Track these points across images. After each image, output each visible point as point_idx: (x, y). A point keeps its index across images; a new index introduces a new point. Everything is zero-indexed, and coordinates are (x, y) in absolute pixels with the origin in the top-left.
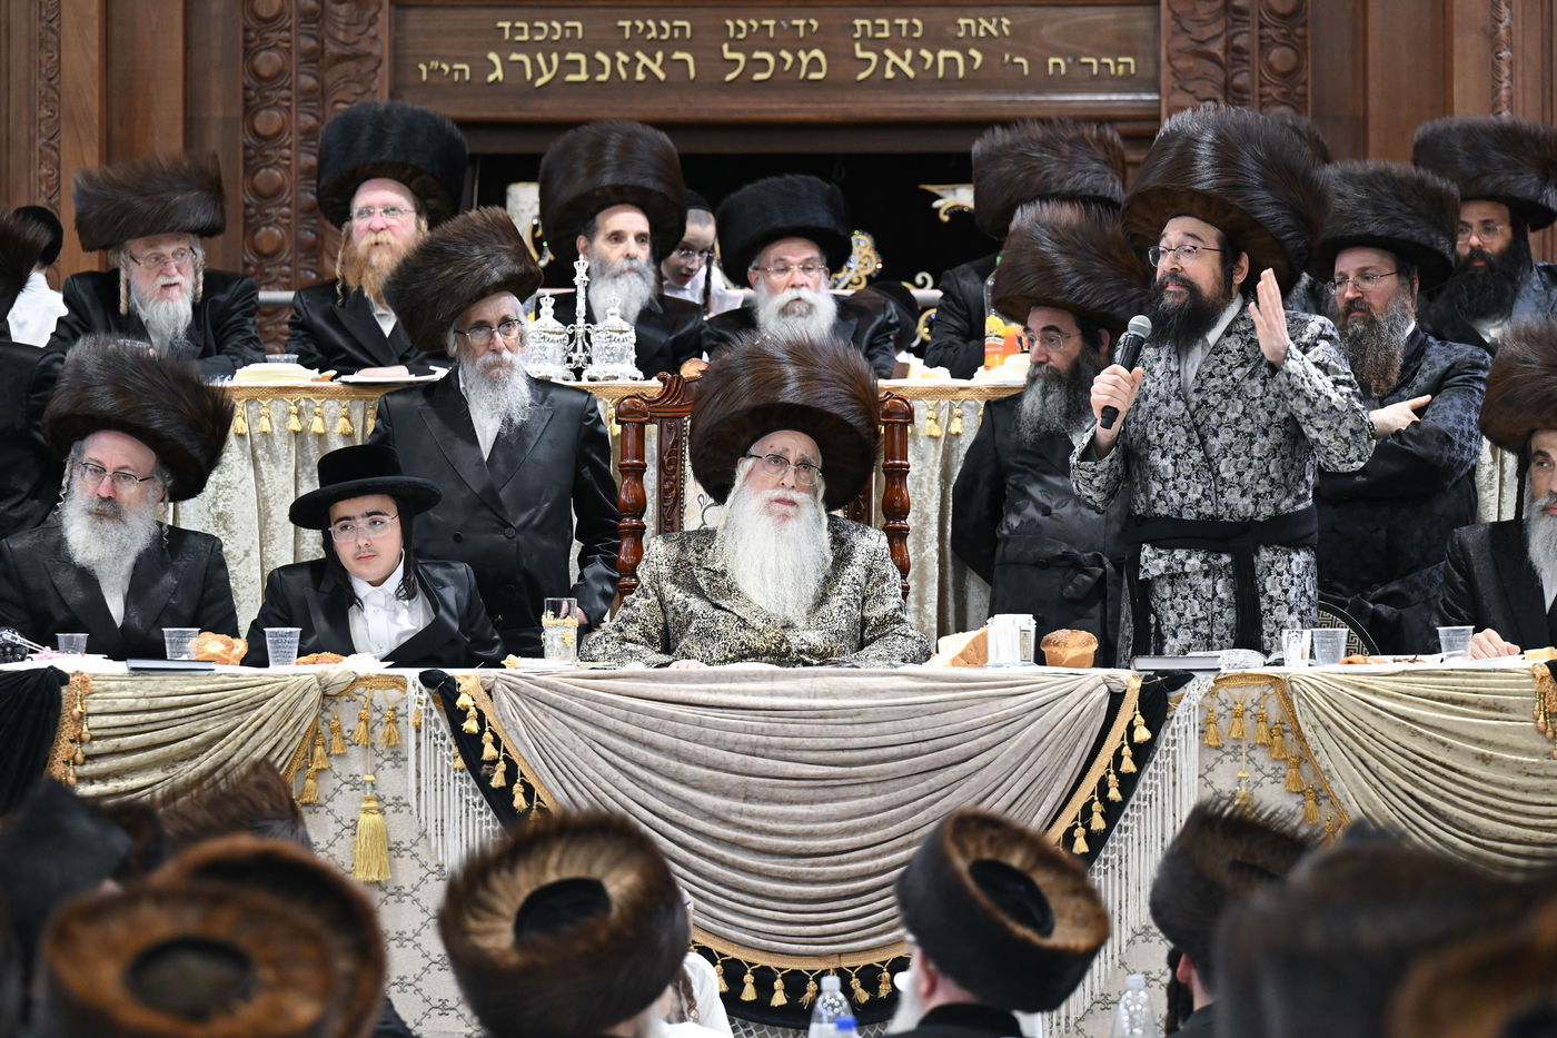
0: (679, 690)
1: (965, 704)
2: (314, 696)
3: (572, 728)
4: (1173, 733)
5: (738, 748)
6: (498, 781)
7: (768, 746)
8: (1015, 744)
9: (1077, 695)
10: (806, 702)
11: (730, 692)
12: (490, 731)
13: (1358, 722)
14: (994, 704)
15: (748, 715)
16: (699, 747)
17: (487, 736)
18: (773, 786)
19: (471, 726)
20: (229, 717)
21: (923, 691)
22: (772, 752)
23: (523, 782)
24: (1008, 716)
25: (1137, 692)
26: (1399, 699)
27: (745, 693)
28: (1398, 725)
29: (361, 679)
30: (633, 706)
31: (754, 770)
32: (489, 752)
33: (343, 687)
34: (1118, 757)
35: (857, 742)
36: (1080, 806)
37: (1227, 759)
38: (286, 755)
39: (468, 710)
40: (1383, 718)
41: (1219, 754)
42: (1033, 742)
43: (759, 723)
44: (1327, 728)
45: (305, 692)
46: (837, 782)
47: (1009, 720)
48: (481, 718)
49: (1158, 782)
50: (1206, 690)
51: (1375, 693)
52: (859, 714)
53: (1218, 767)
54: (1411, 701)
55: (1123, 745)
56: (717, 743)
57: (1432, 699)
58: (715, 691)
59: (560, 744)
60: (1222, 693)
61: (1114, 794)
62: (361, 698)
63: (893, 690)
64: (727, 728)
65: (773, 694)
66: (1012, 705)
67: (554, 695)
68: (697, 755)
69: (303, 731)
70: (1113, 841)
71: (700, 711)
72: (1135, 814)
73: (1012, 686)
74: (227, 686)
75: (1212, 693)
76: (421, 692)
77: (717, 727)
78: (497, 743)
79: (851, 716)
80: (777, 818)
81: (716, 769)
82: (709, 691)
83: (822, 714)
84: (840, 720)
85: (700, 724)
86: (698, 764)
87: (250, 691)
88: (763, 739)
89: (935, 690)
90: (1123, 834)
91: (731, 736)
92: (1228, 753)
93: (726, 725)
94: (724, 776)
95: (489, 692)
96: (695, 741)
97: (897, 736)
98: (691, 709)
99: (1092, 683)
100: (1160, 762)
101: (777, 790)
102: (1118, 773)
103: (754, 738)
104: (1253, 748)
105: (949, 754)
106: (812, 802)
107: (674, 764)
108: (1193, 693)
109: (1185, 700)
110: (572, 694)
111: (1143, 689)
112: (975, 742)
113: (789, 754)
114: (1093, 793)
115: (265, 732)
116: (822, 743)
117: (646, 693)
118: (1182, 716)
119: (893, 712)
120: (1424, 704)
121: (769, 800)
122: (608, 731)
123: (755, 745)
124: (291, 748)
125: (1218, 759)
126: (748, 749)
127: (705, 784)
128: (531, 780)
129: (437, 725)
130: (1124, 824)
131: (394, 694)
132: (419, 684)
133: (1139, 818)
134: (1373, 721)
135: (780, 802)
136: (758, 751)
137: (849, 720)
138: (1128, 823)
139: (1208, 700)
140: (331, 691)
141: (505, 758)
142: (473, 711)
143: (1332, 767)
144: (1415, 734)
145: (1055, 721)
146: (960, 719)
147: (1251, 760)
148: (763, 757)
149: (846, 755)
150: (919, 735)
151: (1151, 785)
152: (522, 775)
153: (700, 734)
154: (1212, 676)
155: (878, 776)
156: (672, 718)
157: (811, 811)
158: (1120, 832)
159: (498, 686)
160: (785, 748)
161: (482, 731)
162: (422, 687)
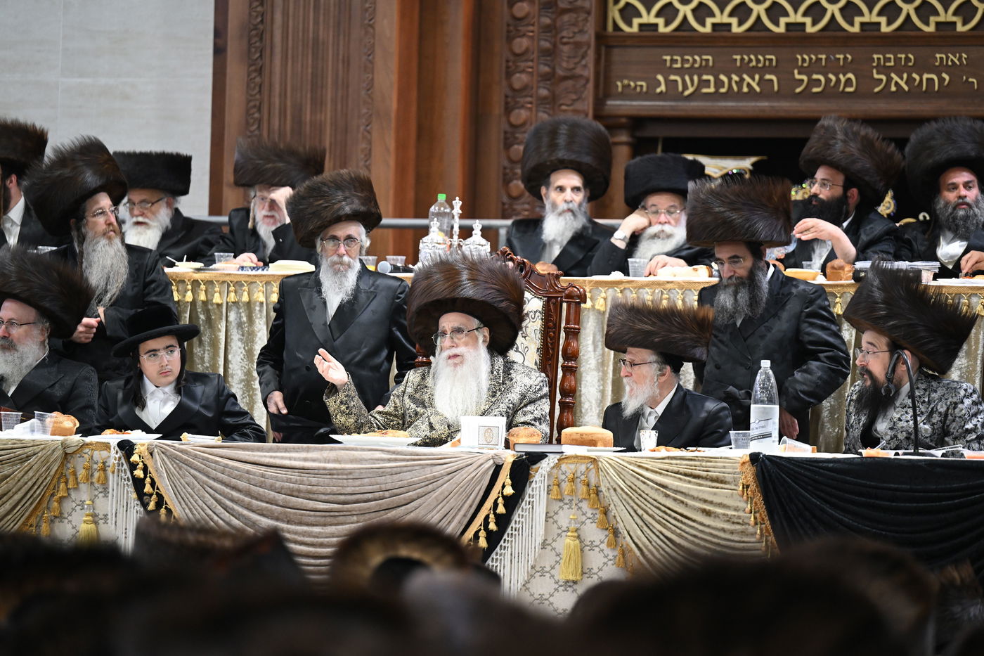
0: (255, 456)
1: (411, 469)
2: (59, 453)
3: (194, 477)
4: (533, 491)
5: (283, 491)
6: (152, 506)
7: (299, 491)
8: (436, 494)
9: (475, 466)
10: (322, 465)
11: (282, 458)
12: (150, 477)
13: (634, 487)
14: (428, 469)
15: (289, 472)
16: (262, 490)
17: (148, 480)
18: (302, 515)
19: (139, 473)
20: (15, 465)
21: (390, 460)
22: (302, 495)
23: (166, 508)
24: (434, 477)
25: (510, 465)
26: (660, 474)
27: (290, 459)
28: (657, 490)
29: (87, 444)
30: (227, 464)
31: (290, 505)
32: (148, 489)
33: (75, 449)
34: (496, 505)
35: (349, 490)
36: (473, 533)
37: (566, 507)
38: (42, 487)
39: (138, 464)
40: (648, 485)
41: (561, 504)
42: (447, 493)
43: (295, 476)
44: (615, 490)
45: (54, 451)
46: (337, 514)
47: (435, 479)
48: (145, 469)
49: (523, 520)
50: (552, 465)
51: (647, 469)
52: (350, 473)
53: (561, 512)
54: (667, 475)
55: (499, 497)
56: (272, 488)
57: (681, 474)
58: (275, 457)
59: (186, 486)
60: (564, 467)
61: (492, 526)
62: (86, 456)
63: (372, 459)
64: (277, 479)
65: (305, 460)
66: (439, 471)
67: (184, 457)
68: (259, 494)
69: (52, 473)
70: (497, 554)
71: (264, 468)
72: (510, 539)
73: (441, 459)
74: (15, 446)
75: (557, 466)
76: (117, 452)
77: (272, 478)
78: (153, 484)
79: (346, 475)
80: (304, 534)
81: (272, 504)
82: (271, 457)
83: (331, 473)
84: (340, 477)
85: (263, 476)
86: (262, 501)
87: (26, 450)
88: (296, 486)
89: (396, 460)
90: (503, 551)
91: (278, 484)
92: (566, 504)
93: (277, 477)
94: (274, 507)
95: (151, 454)
96: (260, 487)
97: (371, 487)
98: (259, 467)
99: (485, 458)
100: (524, 507)
101: (304, 518)
102: (495, 513)
103: (292, 485)
104: (581, 501)
105: (399, 499)
106: (325, 525)
107: (247, 499)
108: (545, 466)
109: (540, 471)
110: (195, 457)
111: (514, 463)
112: (414, 492)
113: (311, 496)
114: (481, 525)
115: (31, 474)
116: (329, 490)
117: (236, 456)
118: (538, 480)
119: (370, 473)
120: (675, 477)
121: (300, 523)
122: (214, 479)
123: (292, 490)
124: (44, 484)
125: (561, 507)
126: (289, 492)
127: (265, 512)
128: (170, 506)
129: (125, 472)
130: (503, 545)
131: (104, 453)
132: (117, 448)
133: (512, 541)
134: (643, 487)
135: (308, 524)
136: (295, 494)
137: (345, 477)
138: (506, 544)
139: (555, 471)
140: (69, 451)
141: (157, 494)
142: (141, 465)
143: (617, 515)
144: (667, 496)
145: (460, 480)
146: (408, 477)
147: (580, 508)
148: (297, 497)
149: (342, 498)
150: (383, 487)
151: (519, 521)
152: (166, 504)
153: (262, 482)
154: (558, 456)
155: (360, 510)
156: (248, 472)
157: (322, 531)
158: (501, 549)
159: (156, 450)
160: (310, 492)
161: (145, 477)
162: (119, 450)
